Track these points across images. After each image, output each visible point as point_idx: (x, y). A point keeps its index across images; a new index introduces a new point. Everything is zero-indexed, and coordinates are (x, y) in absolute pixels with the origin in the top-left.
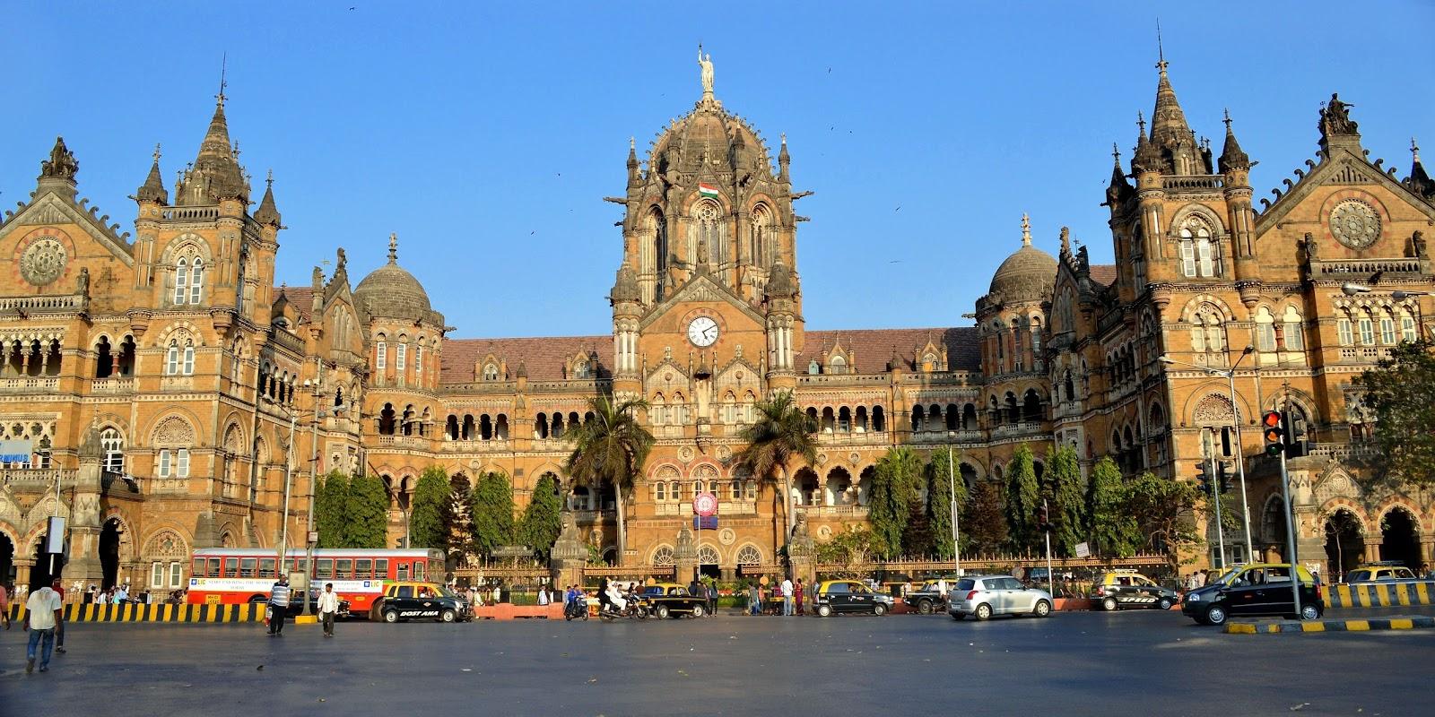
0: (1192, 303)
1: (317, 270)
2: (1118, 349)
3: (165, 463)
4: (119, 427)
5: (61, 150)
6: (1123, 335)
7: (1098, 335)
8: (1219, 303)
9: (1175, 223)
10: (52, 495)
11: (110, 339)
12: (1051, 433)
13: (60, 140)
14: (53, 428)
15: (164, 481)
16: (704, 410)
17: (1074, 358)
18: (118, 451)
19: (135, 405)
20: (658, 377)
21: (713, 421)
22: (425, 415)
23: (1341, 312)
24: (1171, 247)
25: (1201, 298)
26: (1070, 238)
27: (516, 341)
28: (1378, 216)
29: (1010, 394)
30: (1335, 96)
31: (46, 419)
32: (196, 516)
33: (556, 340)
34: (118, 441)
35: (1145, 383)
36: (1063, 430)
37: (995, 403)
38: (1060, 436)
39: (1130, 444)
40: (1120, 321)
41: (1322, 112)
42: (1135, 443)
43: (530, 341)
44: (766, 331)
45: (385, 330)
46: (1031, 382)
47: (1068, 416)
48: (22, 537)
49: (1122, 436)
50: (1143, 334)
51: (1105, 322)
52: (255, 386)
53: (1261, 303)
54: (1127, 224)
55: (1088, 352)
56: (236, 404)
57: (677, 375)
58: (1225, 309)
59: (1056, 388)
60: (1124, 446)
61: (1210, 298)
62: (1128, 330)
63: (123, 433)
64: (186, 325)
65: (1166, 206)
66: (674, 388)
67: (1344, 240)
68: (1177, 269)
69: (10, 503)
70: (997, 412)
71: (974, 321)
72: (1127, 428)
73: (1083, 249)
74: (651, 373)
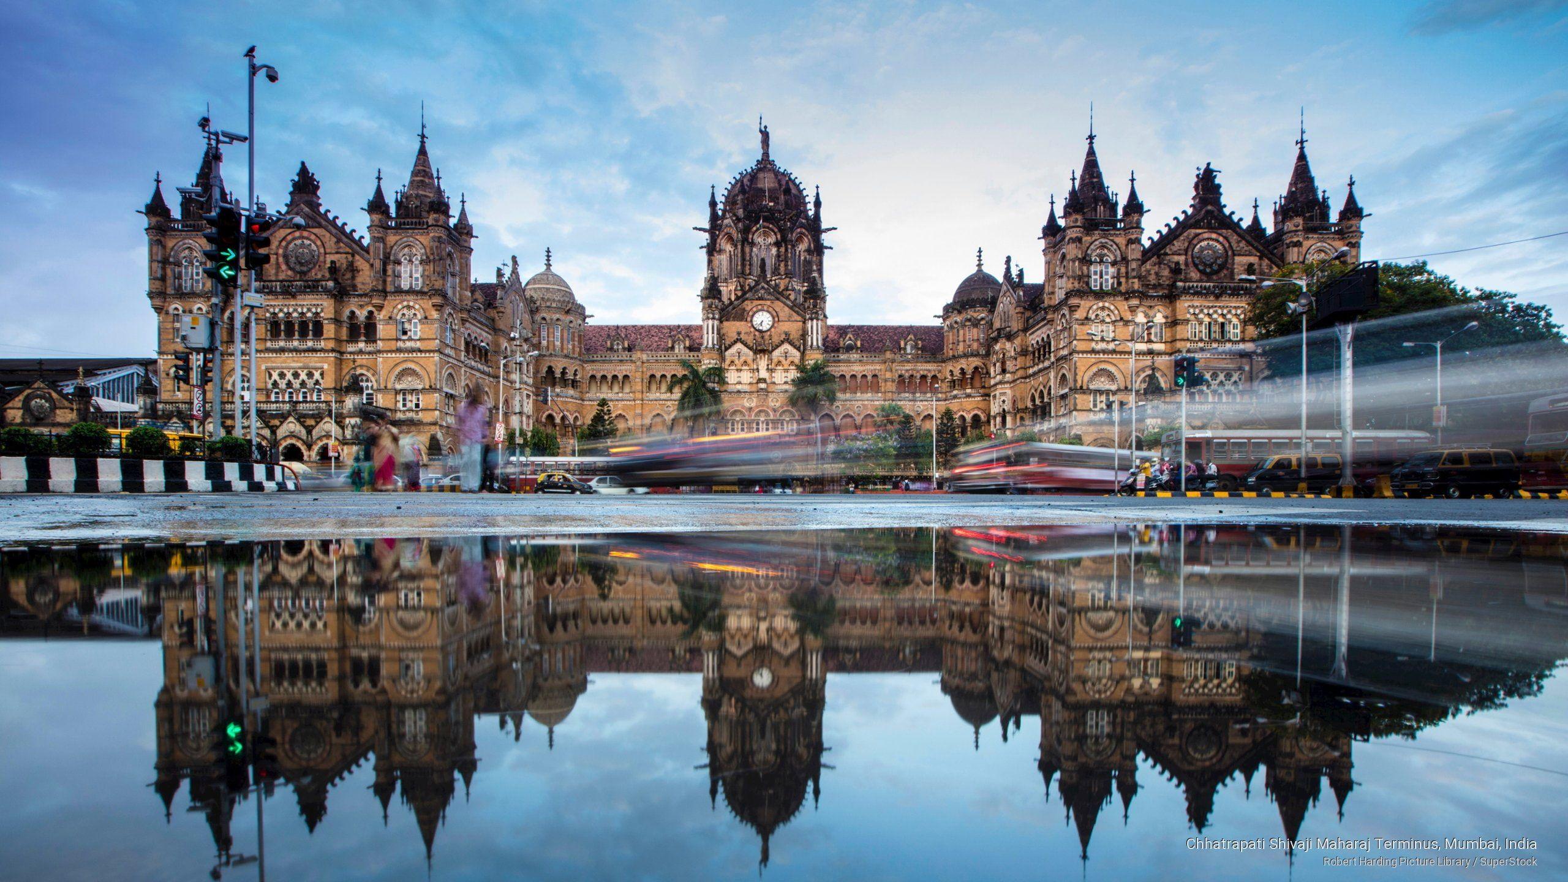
0: (1095, 307)
1: (499, 270)
2: (1040, 339)
3: (404, 400)
4: (369, 375)
5: (304, 171)
6: (1044, 329)
7: (1025, 330)
8: (1112, 308)
9: (1089, 252)
10: (327, 419)
11: (358, 312)
12: (989, 395)
13: (303, 163)
14: (322, 374)
15: (404, 412)
16: (763, 374)
17: (1008, 345)
18: (370, 391)
19: (380, 360)
20: (733, 350)
21: (768, 381)
22: (575, 374)
23: (1192, 318)
24: (1085, 268)
25: (1101, 304)
26: (1012, 264)
27: (634, 326)
28: (1226, 252)
29: (962, 369)
30: (1209, 164)
31: (316, 369)
32: (429, 435)
33: (661, 327)
34: (370, 384)
35: (1058, 360)
36: (997, 393)
37: (952, 375)
38: (995, 396)
39: (1042, 402)
40: (1044, 319)
41: (1198, 176)
42: (1046, 400)
43: (643, 327)
44: (804, 323)
45: (545, 315)
46: (976, 362)
47: (1000, 383)
48: (309, 447)
49: (1037, 396)
50: (1059, 328)
51: (1031, 321)
52: (463, 348)
53: (1141, 309)
54: (1055, 252)
55: (1017, 341)
56: (451, 360)
57: (745, 350)
58: (1116, 312)
59: (995, 365)
60: (1038, 402)
61: (1107, 304)
62: (1049, 326)
63: (373, 379)
64: (411, 304)
65: (1084, 239)
66: (743, 359)
67: (1201, 268)
68: (1087, 284)
69: (298, 424)
70: (954, 381)
71: (941, 320)
72: (1041, 392)
73: (1021, 271)
74: (727, 349)
